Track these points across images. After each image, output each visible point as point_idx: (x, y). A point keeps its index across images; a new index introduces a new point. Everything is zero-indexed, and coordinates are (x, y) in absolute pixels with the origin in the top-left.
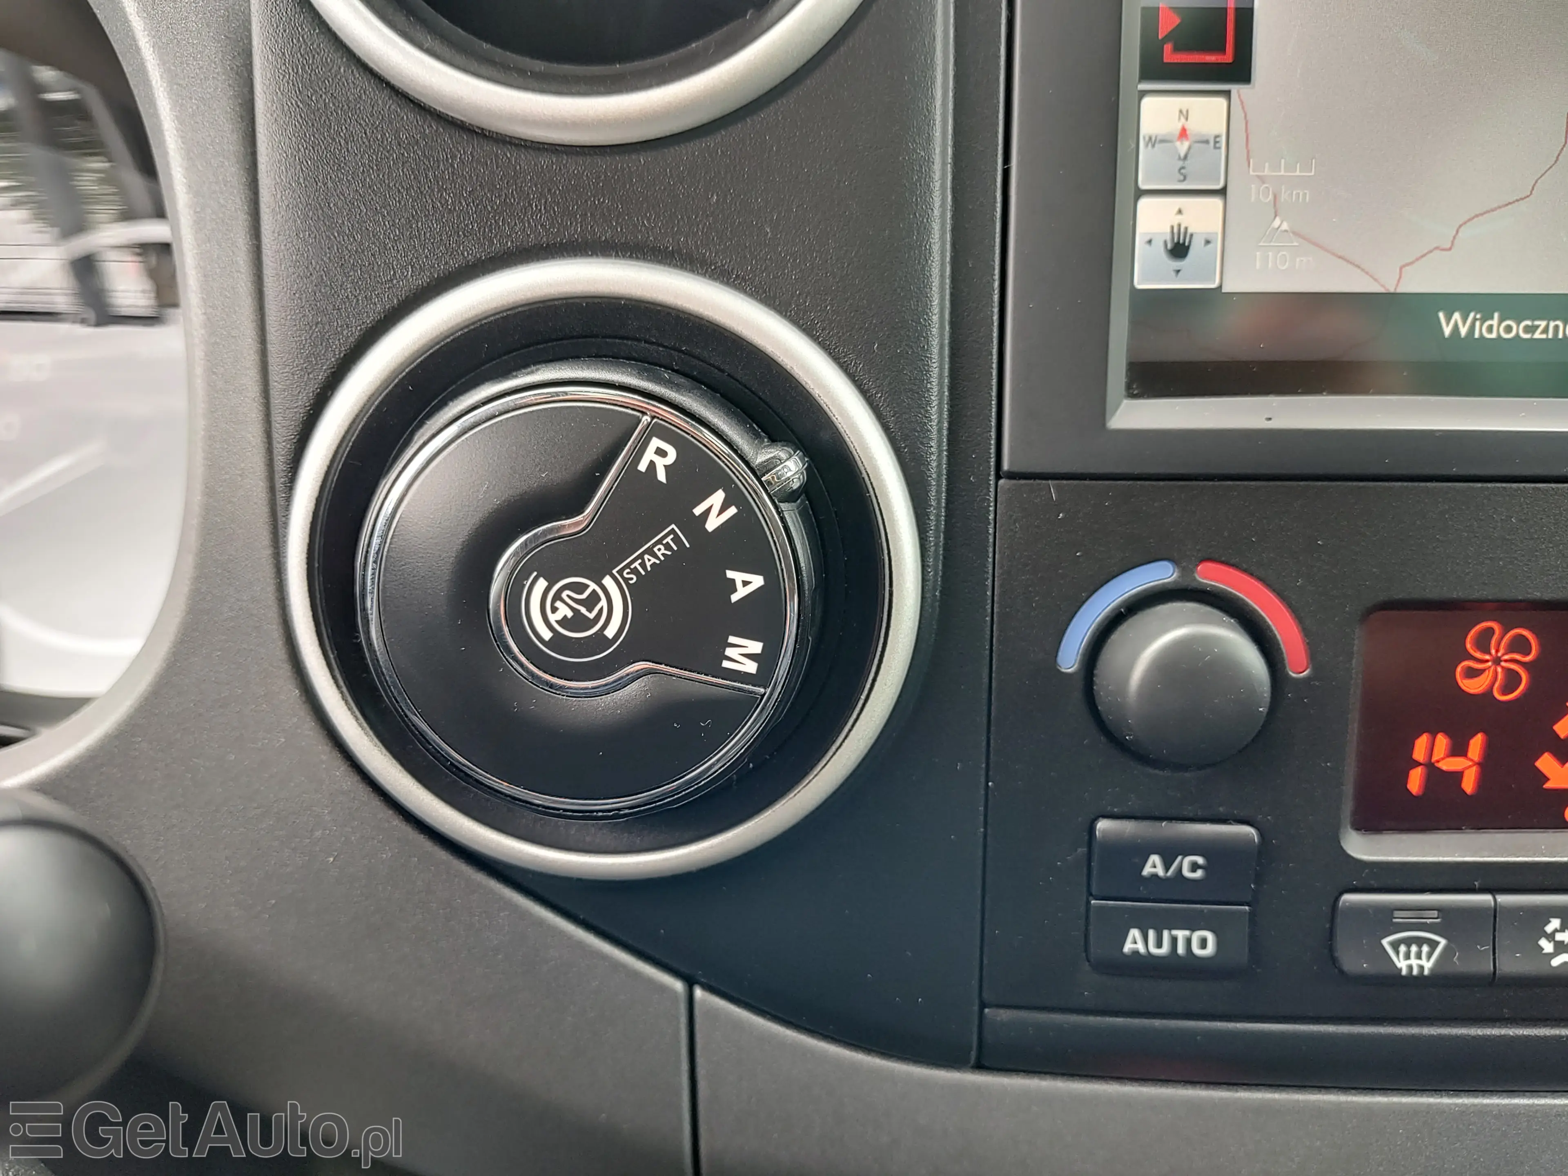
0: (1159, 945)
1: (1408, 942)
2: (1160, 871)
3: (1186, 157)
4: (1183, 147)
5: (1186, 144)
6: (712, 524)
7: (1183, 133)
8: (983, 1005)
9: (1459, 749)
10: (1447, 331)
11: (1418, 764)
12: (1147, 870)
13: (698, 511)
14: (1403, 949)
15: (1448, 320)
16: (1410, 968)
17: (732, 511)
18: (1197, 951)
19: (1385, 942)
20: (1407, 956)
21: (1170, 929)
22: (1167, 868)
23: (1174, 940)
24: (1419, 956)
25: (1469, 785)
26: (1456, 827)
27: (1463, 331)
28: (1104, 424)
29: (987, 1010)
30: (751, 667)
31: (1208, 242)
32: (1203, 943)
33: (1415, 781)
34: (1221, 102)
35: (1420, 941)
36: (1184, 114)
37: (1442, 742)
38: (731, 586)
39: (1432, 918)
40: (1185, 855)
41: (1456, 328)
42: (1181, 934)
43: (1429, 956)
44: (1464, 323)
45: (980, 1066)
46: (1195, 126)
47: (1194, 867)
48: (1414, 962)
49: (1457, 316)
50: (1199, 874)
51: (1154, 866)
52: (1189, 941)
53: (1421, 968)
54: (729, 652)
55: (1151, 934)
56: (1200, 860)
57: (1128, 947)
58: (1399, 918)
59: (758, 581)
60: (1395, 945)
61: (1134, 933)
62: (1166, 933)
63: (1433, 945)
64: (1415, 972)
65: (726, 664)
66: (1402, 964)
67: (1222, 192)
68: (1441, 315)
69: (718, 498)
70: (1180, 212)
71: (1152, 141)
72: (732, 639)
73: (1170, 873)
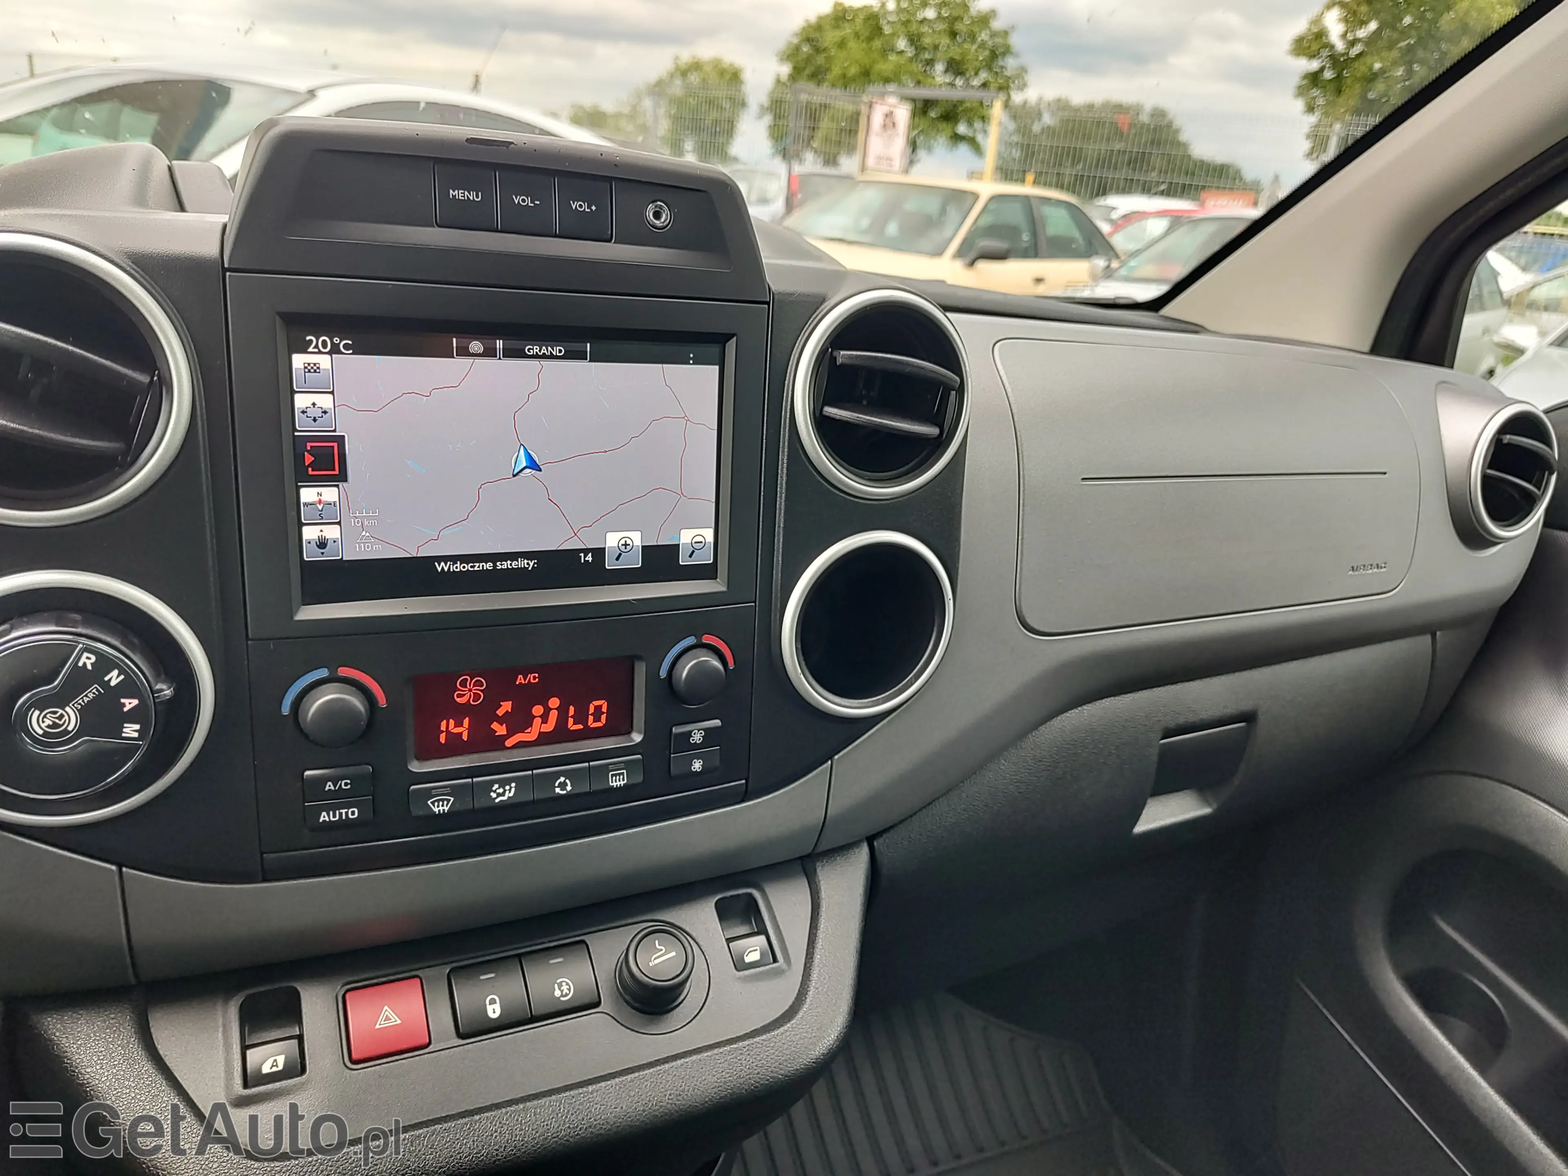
0: (334, 816)
1: (438, 801)
2: (332, 788)
3: (322, 511)
4: (320, 507)
5: (322, 505)
6: (113, 683)
7: (320, 502)
8: (262, 854)
9: (459, 724)
10: (439, 569)
11: (443, 732)
12: (327, 788)
13: (106, 679)
14: (436, 804)
15: (439, 566)
16: (439, 811)
17: (122, 677)
18: (350, 816)
19: (429, 802)
20: (438, 806)
21: (339, 810)
22: (335, 787)
23: (341, 814)
24: (443, 806)
25: (465, 737)
26: (460, 754)
27: (446, 569)
28: (292, 618)
29: (264, 855)
30: (136, 735)
31: (335, 542)
32: (353, 813)
33: (443, 738)
34: (336, 489)
35: (443, 800)
36: (319, 494)
37: (452, 722)
38: (124, 705)
39: (448, 790)
40: (342, 780)
41: (443, 568)
42: (344, 811)
43: (447, 806)
44: (446, 565)
45: (265, 880)
46: (324, 498)
47: (346, 784)
48: (441, 808)
49: (443, 564)
50: (349, 787)
51: (329, 786)
52: (347, 813)
53: (444, 810)
54: (124, 730)
55: (331, 813)
56: (349, 781)
57: (322, 819)
58: (434, 792)
59: (135, 702)
60: (433, 803)
61: (324, 813)
62: (337, 812)
63: (448, 801)
64: (442, 812)
65: (124, 735)
66: (436, 810)
67: (339, 523)
68: (436, 564)
69: (115, 673)
70: (321, 531)
71: (306, 504)
72: (126, 725)
73: (337, 788)
